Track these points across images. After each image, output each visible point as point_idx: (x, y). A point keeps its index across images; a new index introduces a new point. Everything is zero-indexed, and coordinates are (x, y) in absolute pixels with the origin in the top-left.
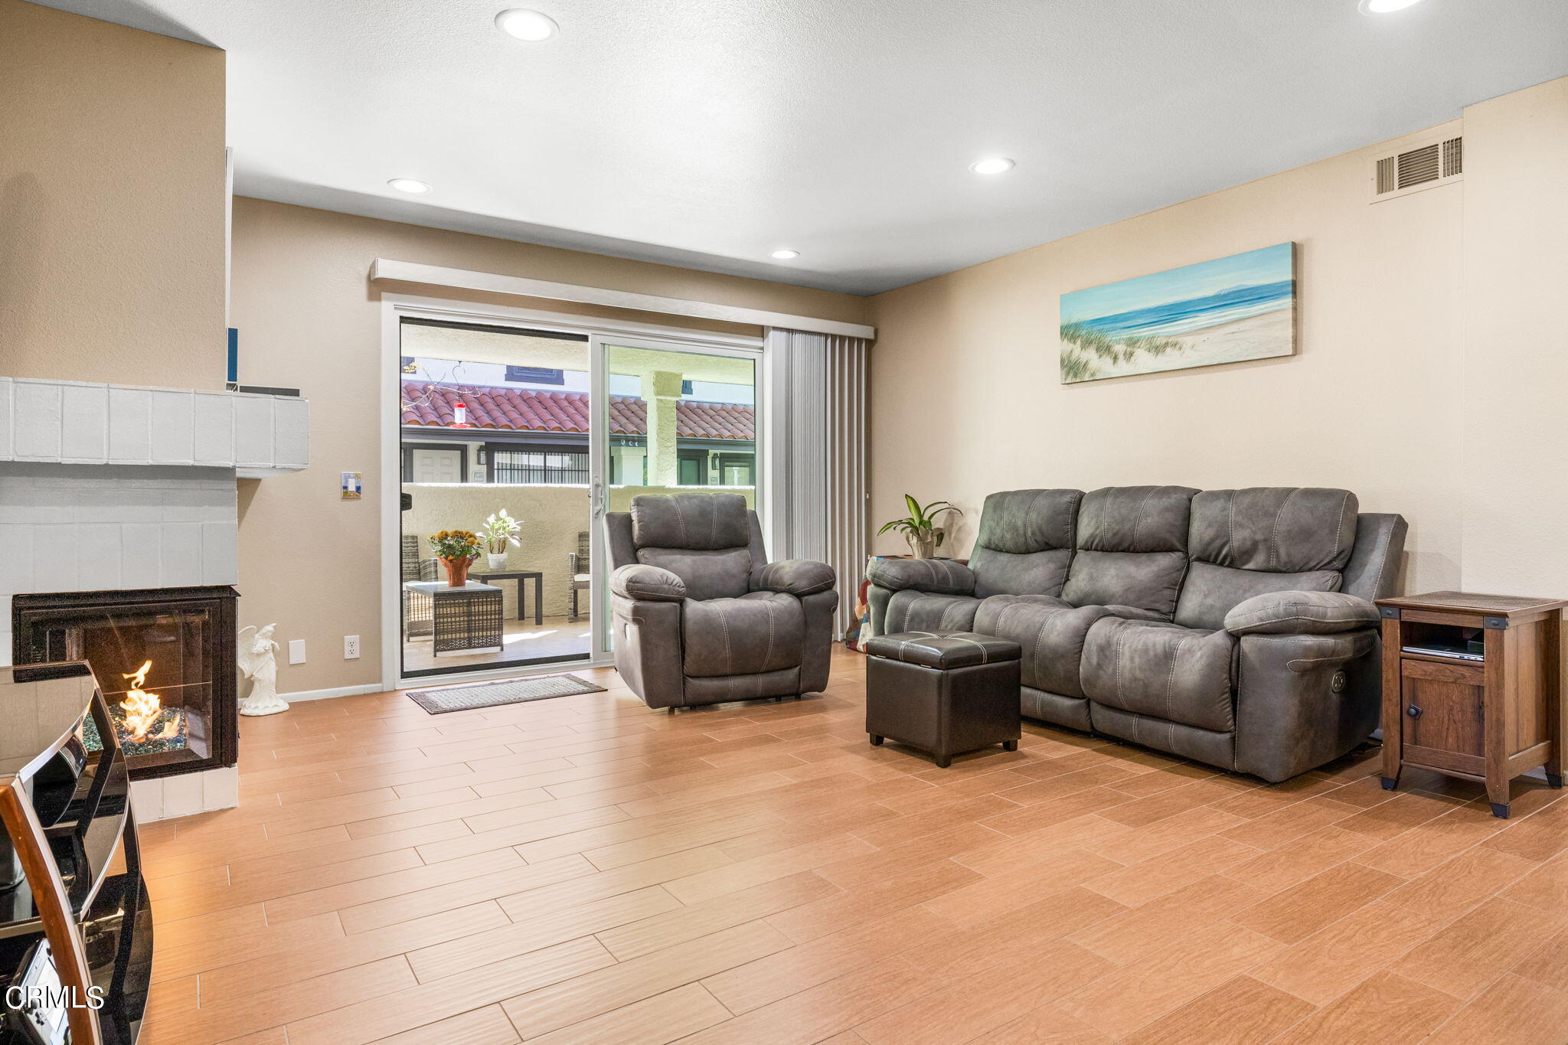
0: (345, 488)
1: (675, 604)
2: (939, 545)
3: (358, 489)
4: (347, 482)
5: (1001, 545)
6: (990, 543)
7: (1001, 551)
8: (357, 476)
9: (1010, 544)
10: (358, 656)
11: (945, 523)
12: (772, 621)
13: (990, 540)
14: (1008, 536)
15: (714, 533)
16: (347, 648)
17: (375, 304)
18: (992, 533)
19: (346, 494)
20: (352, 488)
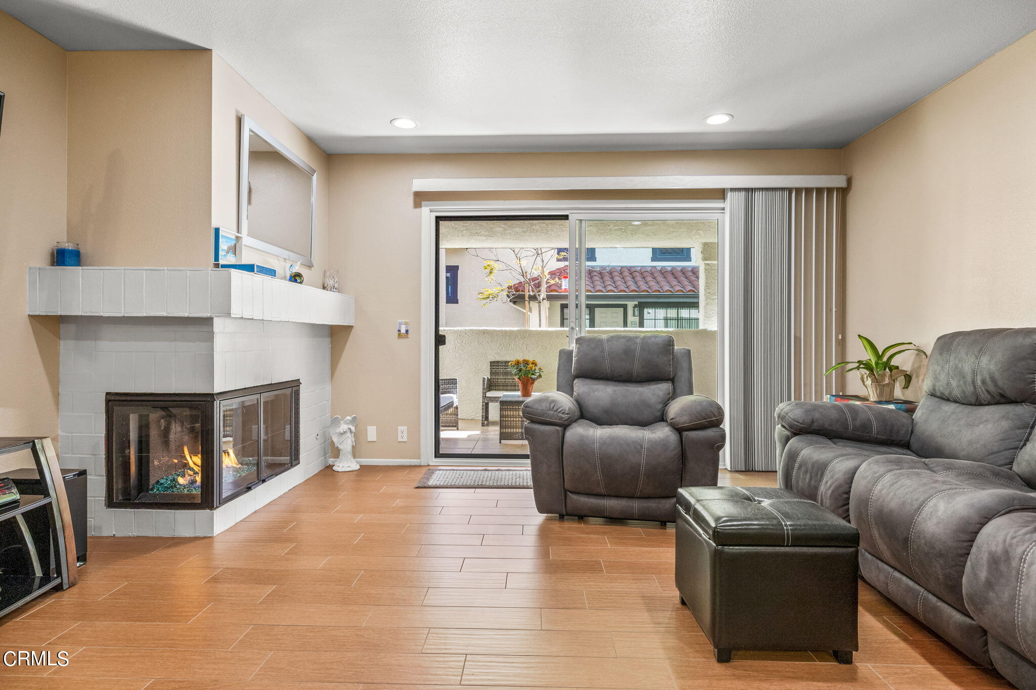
0: (399, 331)
1: (558, 428)
2: (907, 388)
3: (407, 331)
4: (400, 327)
5: (946, 393)
6: (934, 389)
7: (948, 400)
8: (406, 324)
9: (957, 393)
10: (406, 441)
11: (913, 365)
12: (644, 452)
13: (934, 386)
14: (954, 383)
15: (636, 368)
16: (400, 434)
17: (418, 210)
18: (936, 378)
19: (400, 335)
20: (403, 331)
